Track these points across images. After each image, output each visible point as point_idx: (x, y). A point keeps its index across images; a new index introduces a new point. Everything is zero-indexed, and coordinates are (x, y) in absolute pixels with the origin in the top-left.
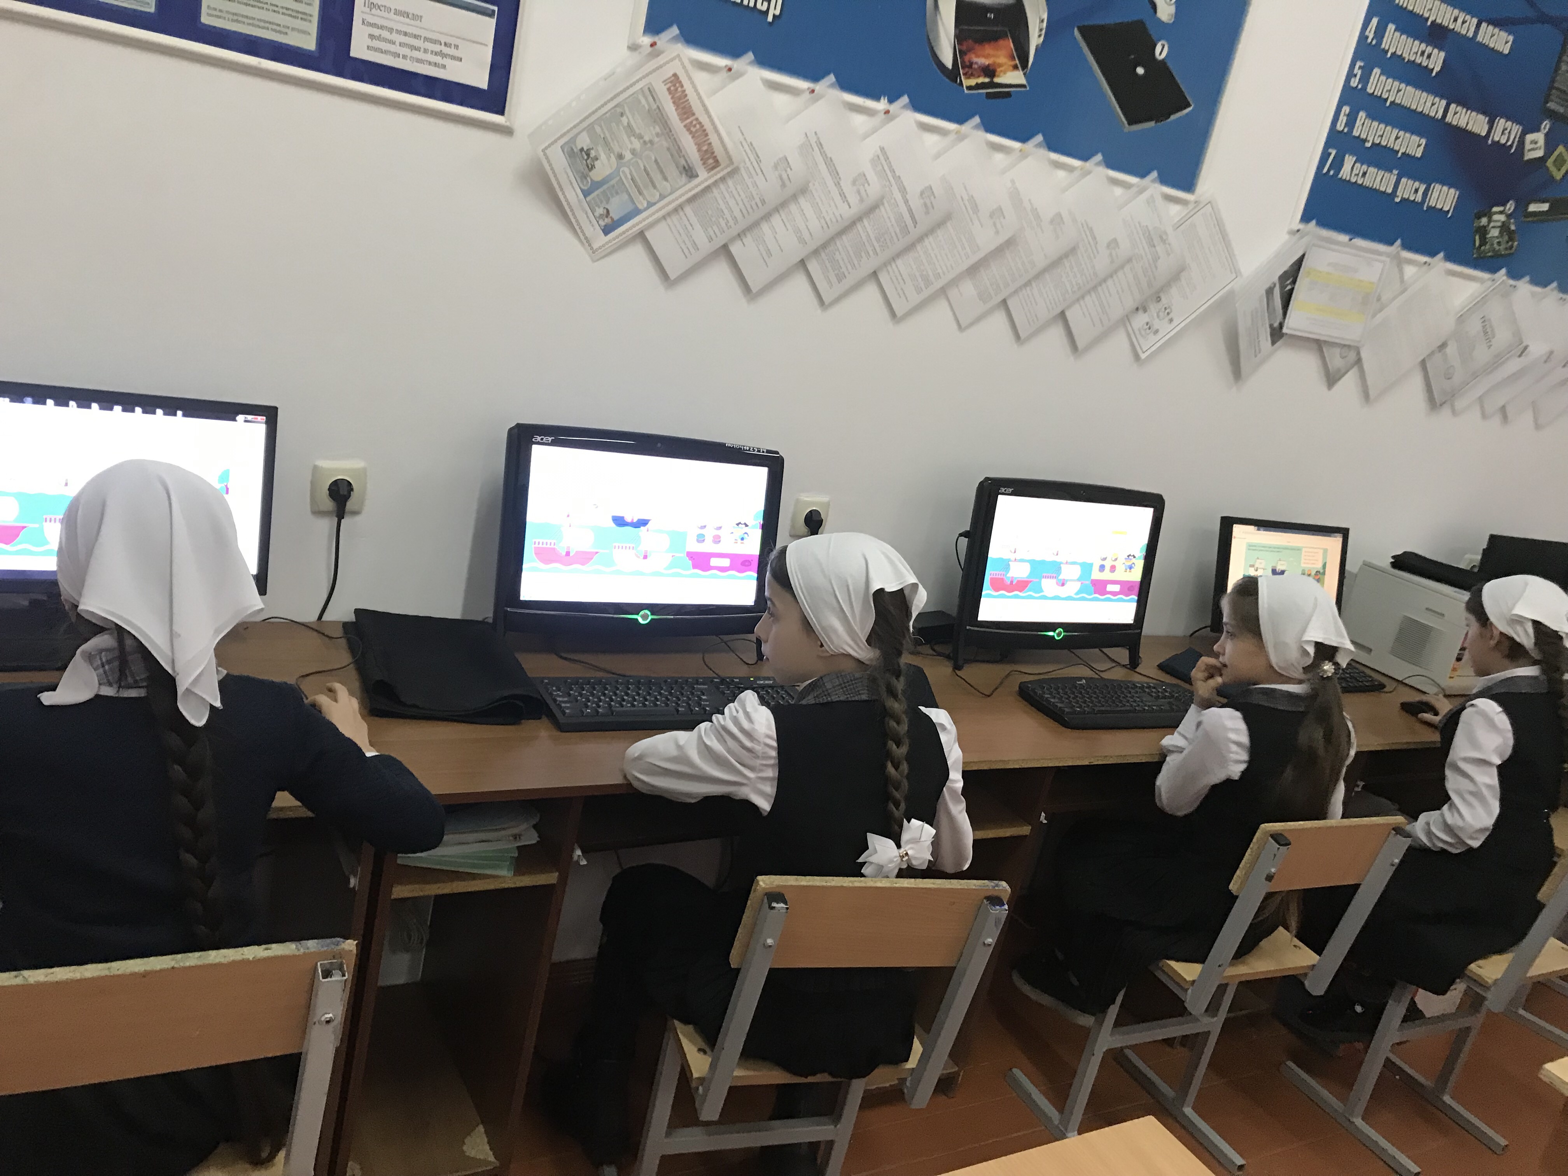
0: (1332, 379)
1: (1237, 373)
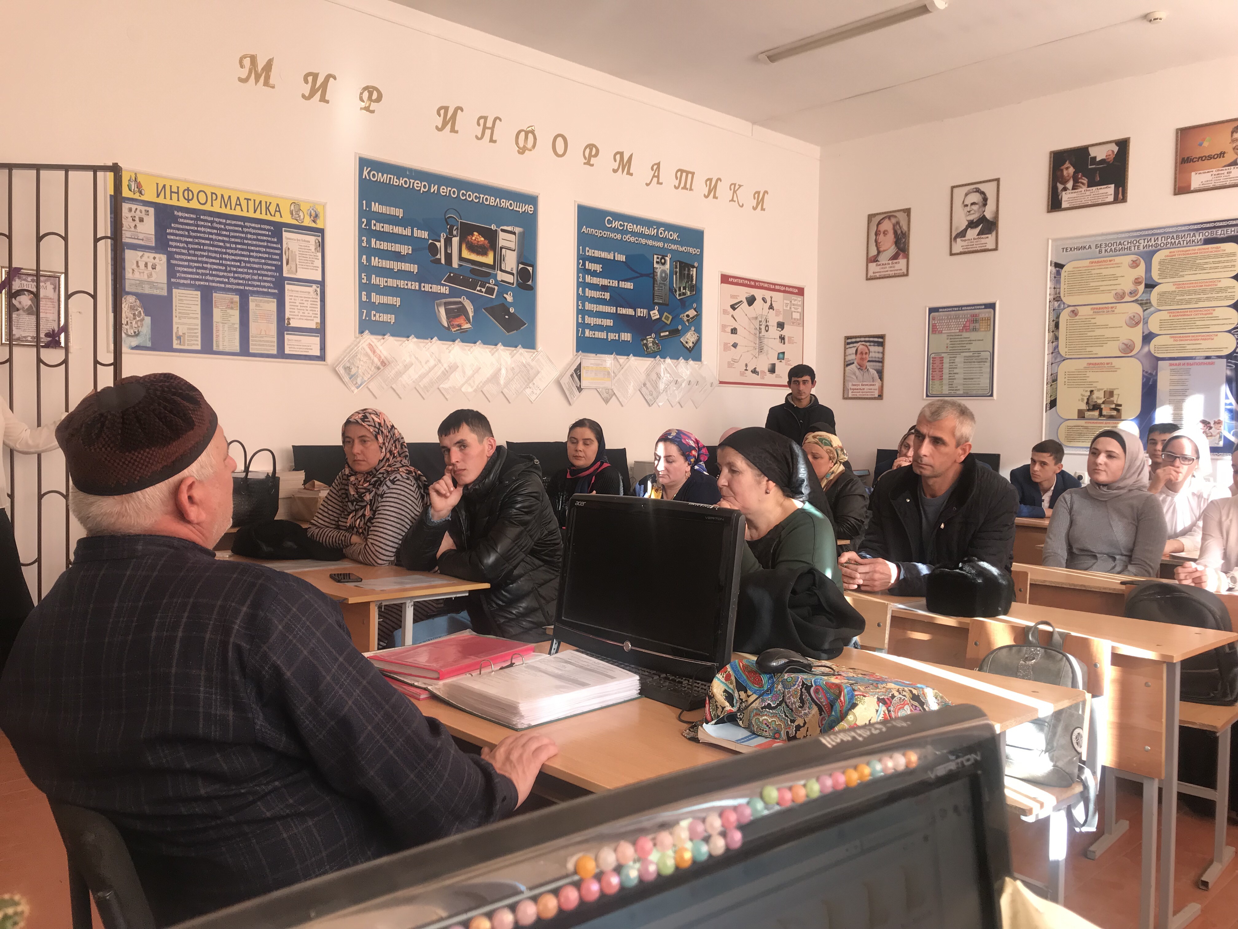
0: (607, 401)
1: (570, 404)
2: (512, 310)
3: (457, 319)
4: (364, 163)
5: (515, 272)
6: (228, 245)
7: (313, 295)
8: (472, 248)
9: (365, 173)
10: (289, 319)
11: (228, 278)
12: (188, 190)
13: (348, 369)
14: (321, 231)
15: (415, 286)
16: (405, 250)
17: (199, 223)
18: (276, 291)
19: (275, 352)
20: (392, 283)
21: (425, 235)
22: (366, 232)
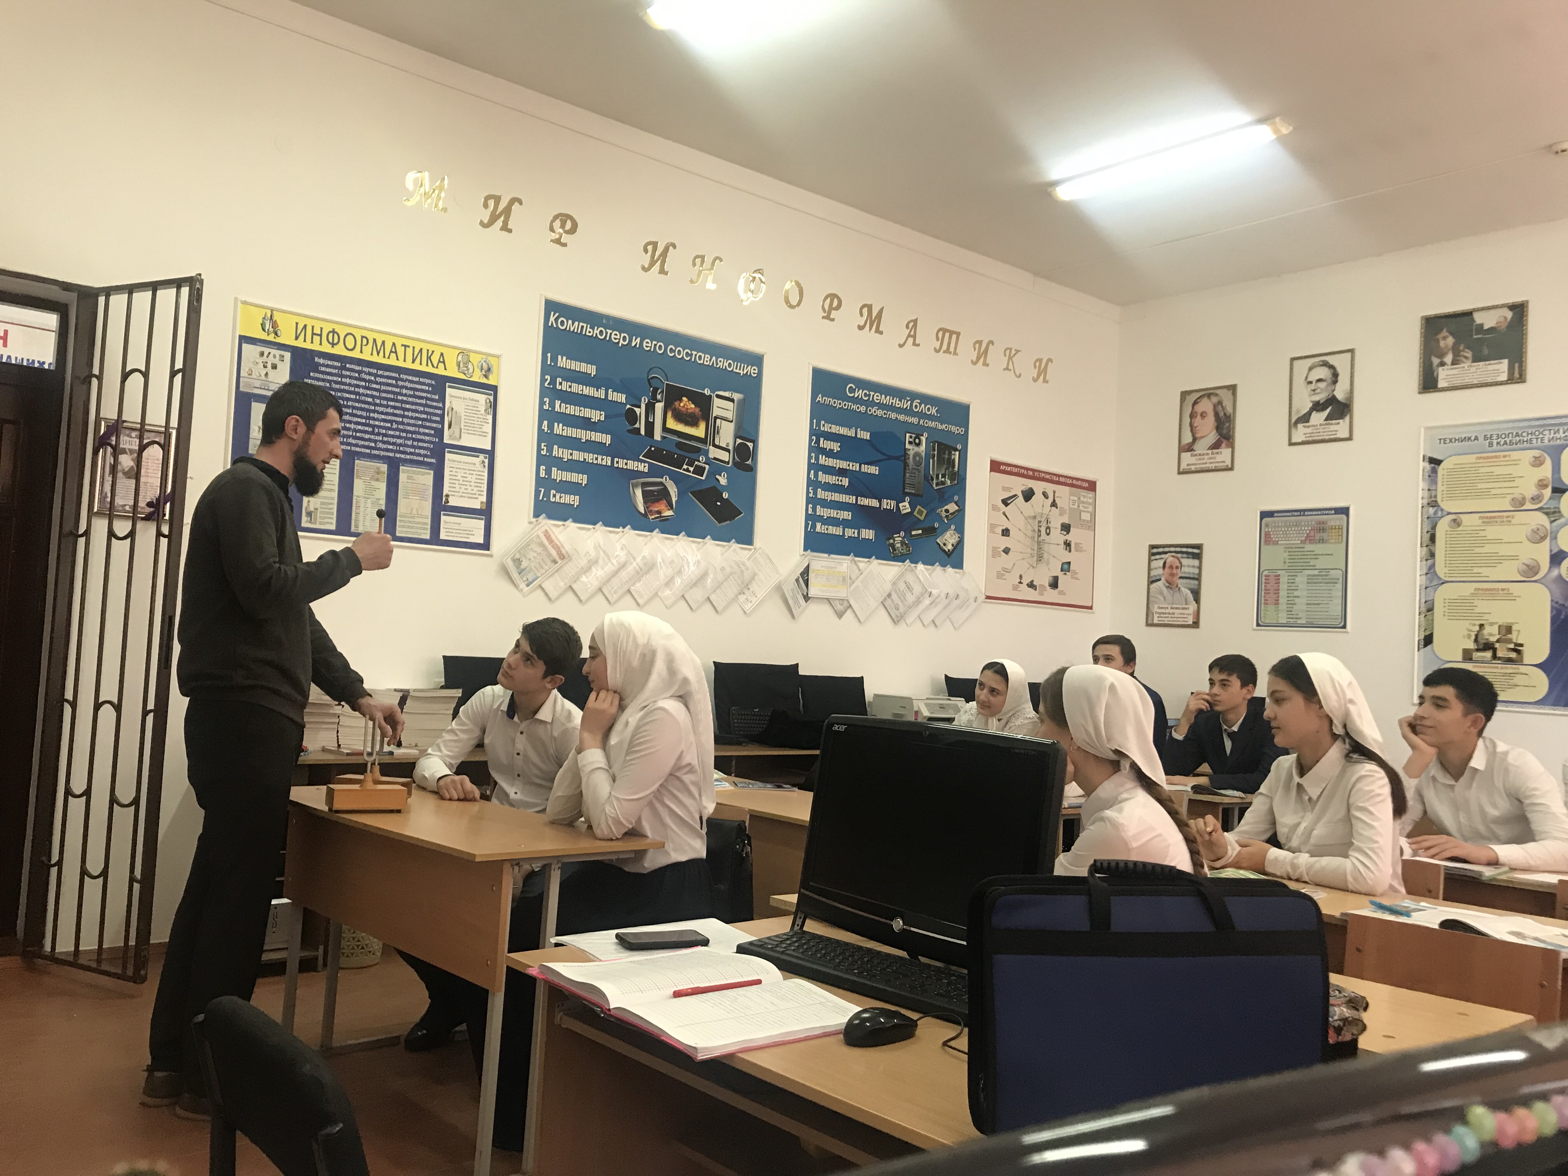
0: (840, 615)
1: (793, 616)
2: (725, 495)
3: (656, 504)
4: (551, 306)
5: (731, 448)
6: (378, 401)
7: (479, 467)
8: (680, 417)
9: (552, 319)
10: (447, 496)
11: (375, 441)
12: (334, 332)
13: (517, 562)
14: (494, 389)
15: (606, 461)
16: (597, 416)
17: (344, 372)
18: (433, 461)
19: (427, 537)
20: (578, 456)
21: (621, 398)
22: (548, 392)
